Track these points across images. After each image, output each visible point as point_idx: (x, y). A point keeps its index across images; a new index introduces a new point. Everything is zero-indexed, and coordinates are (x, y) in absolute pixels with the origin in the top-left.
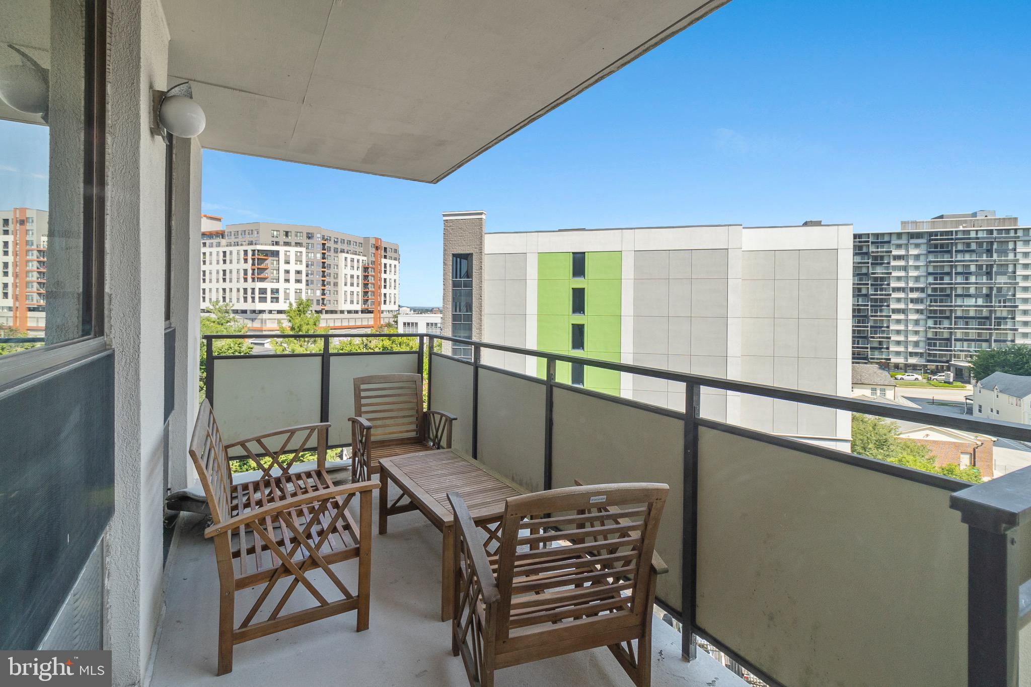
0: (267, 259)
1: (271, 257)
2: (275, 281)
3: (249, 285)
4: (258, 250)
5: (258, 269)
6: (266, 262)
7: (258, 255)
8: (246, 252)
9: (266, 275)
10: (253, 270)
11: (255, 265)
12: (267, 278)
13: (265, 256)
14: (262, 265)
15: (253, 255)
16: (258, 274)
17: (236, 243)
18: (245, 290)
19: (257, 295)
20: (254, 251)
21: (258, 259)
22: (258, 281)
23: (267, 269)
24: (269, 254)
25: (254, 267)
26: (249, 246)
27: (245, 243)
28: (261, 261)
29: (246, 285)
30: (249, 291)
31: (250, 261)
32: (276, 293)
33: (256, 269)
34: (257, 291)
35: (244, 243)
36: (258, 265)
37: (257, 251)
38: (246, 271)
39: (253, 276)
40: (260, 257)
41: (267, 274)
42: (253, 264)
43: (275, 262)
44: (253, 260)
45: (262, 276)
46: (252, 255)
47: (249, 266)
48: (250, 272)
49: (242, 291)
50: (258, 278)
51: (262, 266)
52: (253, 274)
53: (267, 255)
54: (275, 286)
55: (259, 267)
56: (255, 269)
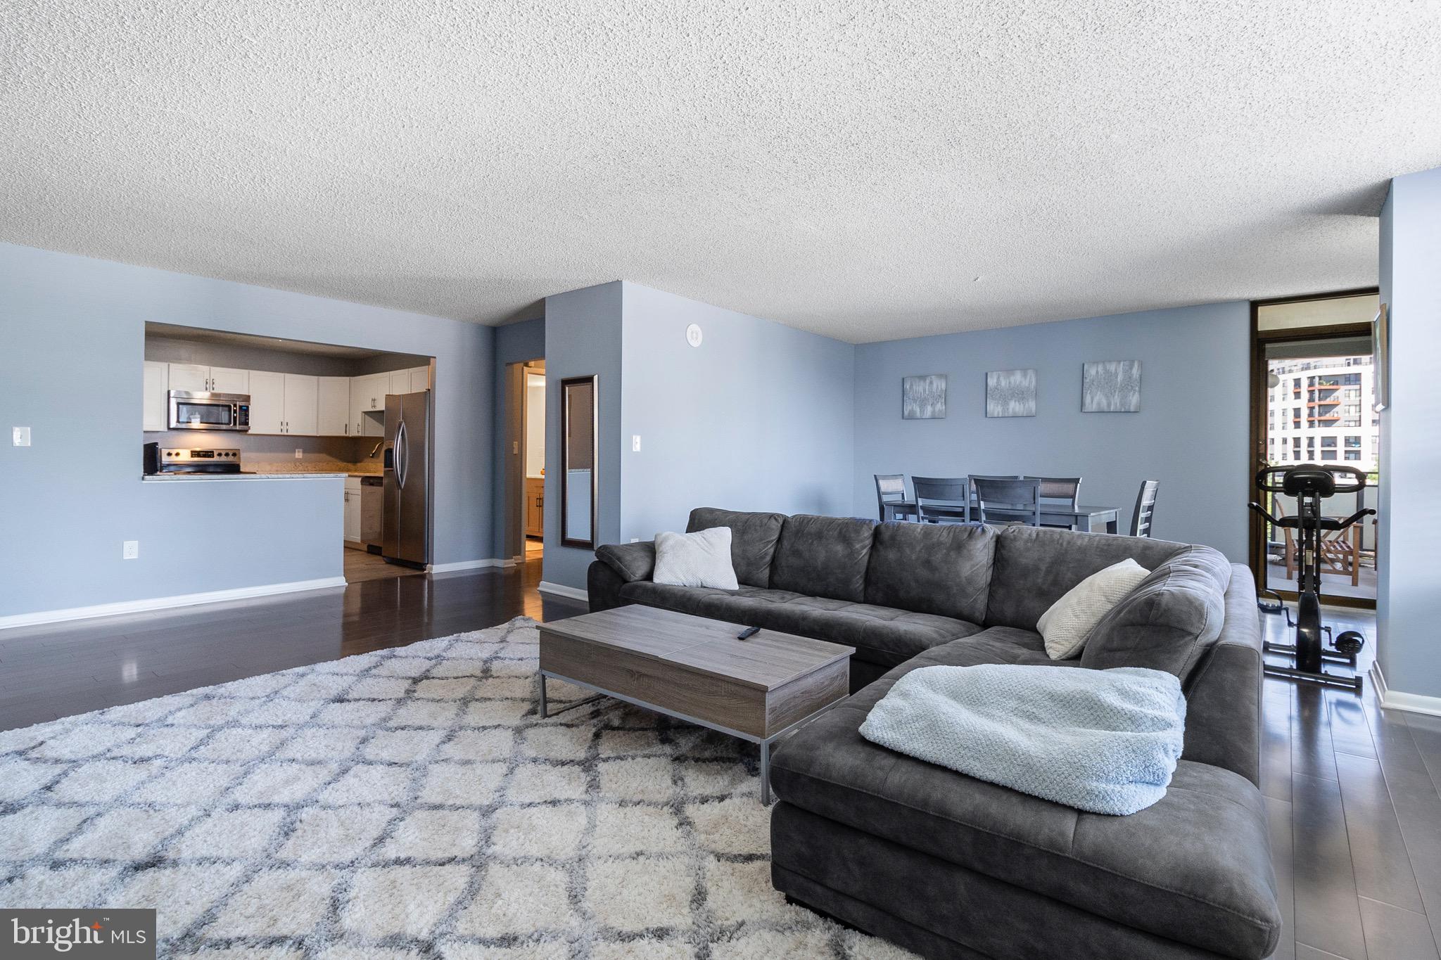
0: (1337, 390)
1: (1345, 384)
2: (1352, 424)
3: (1304, 432)
4: (1320, 377)
5: (1320, 406)
6: (1336, 394)
7: (1320, 384)
8: (1297, 383)
9: (1336, 415)
10: (1312, 409)
11: (1314, 401)
12: (1335, 421)
13: (1333, 384)
14: (1328, 399)
15: (1311, 384)
16: (1320, 415)
17: (1281, 370)
18: (1297, 441)
19: (1318, 448)
20: (1312, 378)
21: (1320, 391)
22: (1319, 426)
23: (1336, 405)
24: (1341, 380)
25: (1312, 404)
26: (1303, 372)
27: (1296, 368)
28: (1325, 393)
29: (1297, 433)
30: (1304, 443)
31: (1305, 395)
32: (1354, 443)
33: (1317, 408)
34: (1317, 443)
35: (1293, 368)
36: (1319, 400)
37: (1317, 379)
38: (1297, 412)
39: (1311, 419)
40: (1323, 387)
41: (1337, 413)
42: (1311, 400)
43: (1353, 394)
44: (1311, 392)
45: (1328, 417)
46: (1310, 386)
47: (1303, 404)
48: (1305, 413)
49: (1291, 443)
50: (1319, 421)
51: (1328, 401)
52: (1311, 415)
53: (1336, 383)
54: (1353, 432)
55: (1322, 403)
56: (1313, 408)
